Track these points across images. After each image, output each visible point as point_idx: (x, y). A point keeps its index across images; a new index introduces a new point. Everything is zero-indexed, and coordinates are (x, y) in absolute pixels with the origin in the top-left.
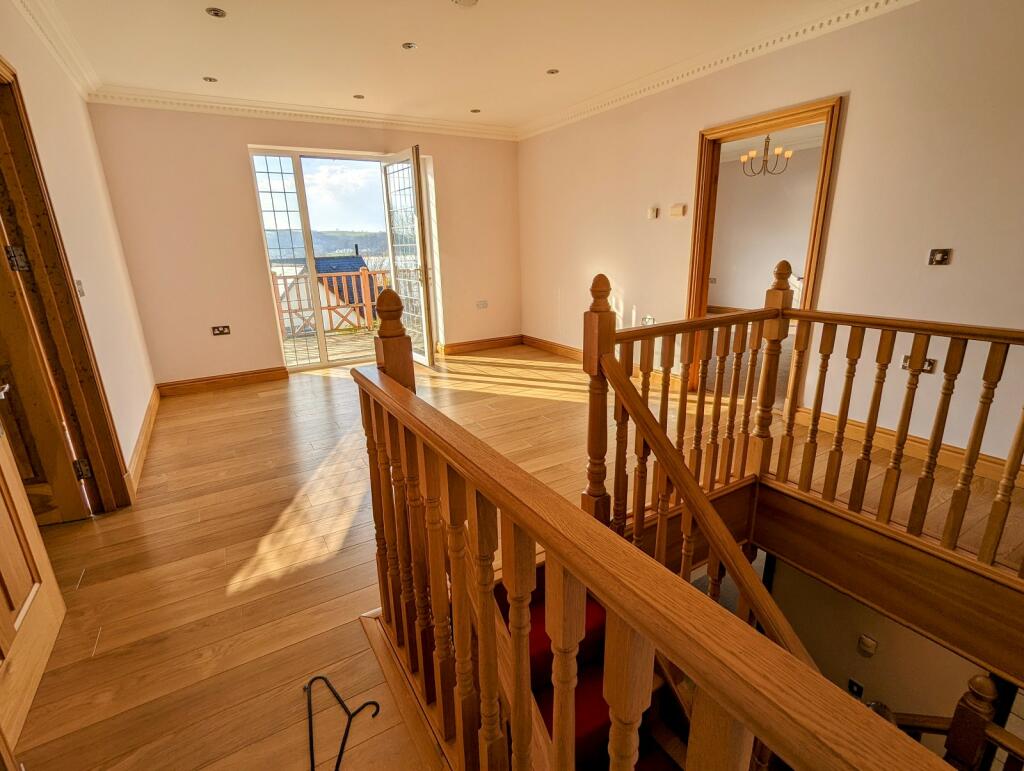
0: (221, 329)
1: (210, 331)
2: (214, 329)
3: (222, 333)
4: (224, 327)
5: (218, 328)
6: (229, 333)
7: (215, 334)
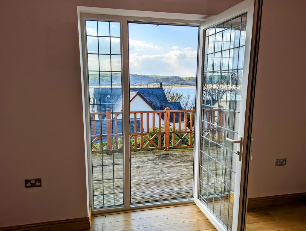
0: (33, 182)
1: (23, 183)
2: (26, 181)
3: (33, 186)
4: (36, 180)
5: (30, 181)
6: (40, 186)
7: (27, 187)
